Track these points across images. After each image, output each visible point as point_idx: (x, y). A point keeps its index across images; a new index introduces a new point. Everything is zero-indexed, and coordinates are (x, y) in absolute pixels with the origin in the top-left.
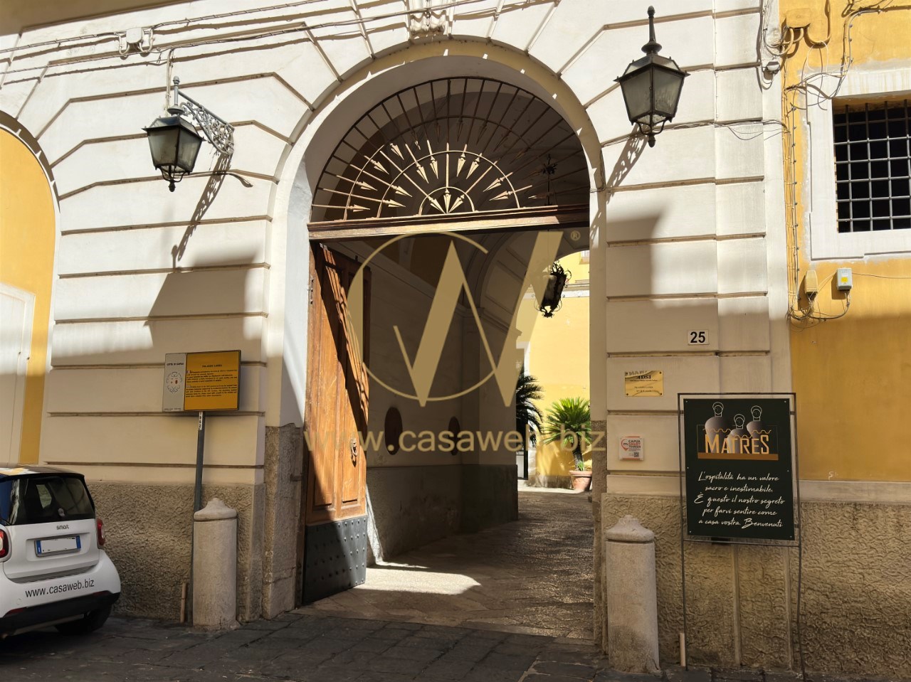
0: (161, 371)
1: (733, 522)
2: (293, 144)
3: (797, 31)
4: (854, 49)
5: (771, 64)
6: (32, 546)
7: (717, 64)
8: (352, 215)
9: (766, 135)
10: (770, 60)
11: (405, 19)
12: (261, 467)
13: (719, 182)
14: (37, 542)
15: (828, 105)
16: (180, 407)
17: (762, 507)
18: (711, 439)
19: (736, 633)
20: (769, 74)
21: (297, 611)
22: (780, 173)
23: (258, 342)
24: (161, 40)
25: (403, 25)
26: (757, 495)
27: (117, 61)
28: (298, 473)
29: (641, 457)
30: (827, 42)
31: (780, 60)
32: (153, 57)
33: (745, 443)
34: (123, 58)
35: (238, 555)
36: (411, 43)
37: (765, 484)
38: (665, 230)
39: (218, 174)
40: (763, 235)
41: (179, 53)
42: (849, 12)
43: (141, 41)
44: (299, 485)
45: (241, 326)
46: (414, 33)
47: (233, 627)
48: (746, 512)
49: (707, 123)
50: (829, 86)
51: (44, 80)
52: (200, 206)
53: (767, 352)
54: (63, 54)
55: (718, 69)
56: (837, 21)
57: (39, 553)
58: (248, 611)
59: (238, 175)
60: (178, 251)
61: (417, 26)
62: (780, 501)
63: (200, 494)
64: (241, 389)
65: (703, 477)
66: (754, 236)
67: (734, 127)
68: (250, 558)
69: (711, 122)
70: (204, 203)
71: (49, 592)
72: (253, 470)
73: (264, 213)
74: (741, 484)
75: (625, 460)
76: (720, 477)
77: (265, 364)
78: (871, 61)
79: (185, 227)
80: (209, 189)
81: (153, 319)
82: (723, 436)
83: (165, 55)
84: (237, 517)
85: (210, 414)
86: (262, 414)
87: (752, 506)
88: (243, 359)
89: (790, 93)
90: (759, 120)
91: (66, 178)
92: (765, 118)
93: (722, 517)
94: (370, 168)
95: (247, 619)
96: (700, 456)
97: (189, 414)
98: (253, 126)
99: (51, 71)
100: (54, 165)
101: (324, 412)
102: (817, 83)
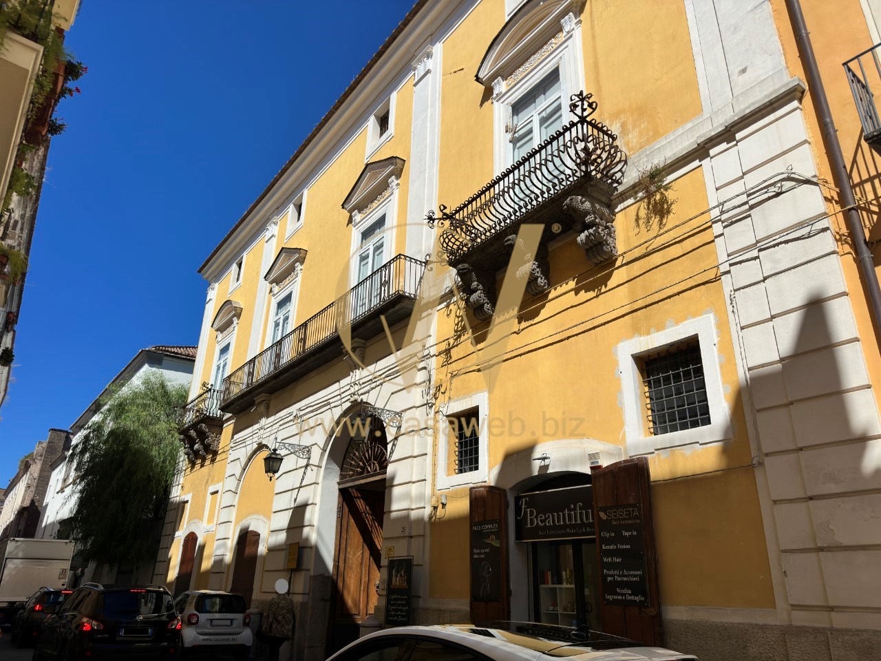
0: (285, 552)
1: (395, 618)
2: (325, 450)
3: (438, 388)
4: (452, 393)
6: (209, 622)
8: (350, 476)
11: (350, 397)
12: (307, 594)
13: (414, 457)
14: (212, 620)
16: (286, 567)
17: (403, 611)
18: (394, 579)
20: (430, 407)
22: (431, 452)
23: (307, 539)
24: (302, 413)
25: (349, 399)
26: (403, 605)
27: (291, 423)
28: (328, 598)
31: (433, 401)
33: (401, 580)
36: (350, 407)
37: (404, 599)
38: (396, 482)
39: (307, 466)
40: (425, 480)
41: (305, 418)
42: (451, 377)
44: (329, 603)
46: (351, 402)
48: (399, 613)
53: (423, 535)
55: (417, 407)
56: (449, 382)
57: (211, 625)
59: (311, 466)
60: (295, 500)
61: (352, 399)
62: (407, 608)
65: (391, 597)
66: (422, 481)
70: (303, 479)
71: (214, 640)
72: (301, 595)
73: (314, 482)
74: (399, 600)
76: (394, 596)
77: (310, 548)
78: (460, 396)
79: (298, 490)
80: (304, 473)
81: (287, 529)
82: (396, 577)
85: (293, 570)
86: (308, 570)
87: (401, 610)
88: (300, 546)
89: (436, 415)
96: (392, 587)
98: (315, 446)
99: (279, 429)
101: (351, 568)
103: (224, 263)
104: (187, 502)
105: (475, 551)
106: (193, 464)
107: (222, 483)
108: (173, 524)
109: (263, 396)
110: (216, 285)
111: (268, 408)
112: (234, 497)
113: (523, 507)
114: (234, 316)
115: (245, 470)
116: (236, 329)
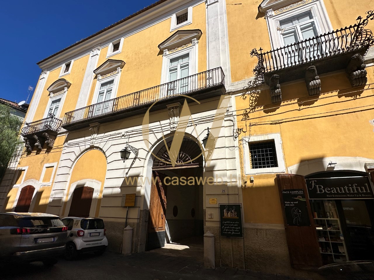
0: (121, 198)
1: (230, 233)
2: (149, 152)
3: (240, 129)
4: (252, 132)
5: (236, 136)
7: (226, 136)
8: (160, 165)
9: (235, 149)
10: (236, 135)
11: (170, 129)
12: (139, 219)
13: (226, 159)
14: (90, 233)
15: (247, 143)
16: (124, 205)
17: (236, 229)
18: (225, 214)
19: (232, 259)
20: (236, 138)
21: (145, 252)
22: (239, 157)
23: (139, 192)
24: (128, 134)
25: (169, 130)
26: (235, 227)
27: (120, 138)
28: (147, 220)
29: (213, 218)
30: (246, 131)
31: (238, 135)
32: (126, 137)
33: (232, 214)
34: (121, 137)
35: (132, 238)
36: (171, 133)
37: (236, 224)
38: (216, 169)
39: (135, 158)
40: (236, 169)
41: (131, 136)
42: (250, 126)
43: (124, 134)
44: (147, 223)
45: (136, 189)
46: (171, 131)
47: (130, 255)
48: (233, 230)
49: (224, 147)
50: (247, 140)
51: (108, 142)
52: (131, 165)
53: (238, 194)
54: (111, 137)
55: (226, 137)
56: (248, 128)
57: (90, 236)
58: (134, 251)
59: (139, 158)
60: (127, 173)
61: (172, 130)
62: (239, 228)
63: (126, 224)
64: (135, 202)
65: (224, 222)
66: (234, 170)
67: (229, 148)
68: (135, 239)
69: (225, 147)
70: (132, 164)
71: (91, 245)
72: (137, 219)
73: (143, 166)
74: (231, 224)
75: (209, 218)
76: (227, 222)
77: (141, 197)
78: (255, 135)
79: (128, 169)
80: (133, 161)
81: (121, 187)
82: (228, 213)
83: (128, 137)
84: (133, 230)
85: (129, 207)
86: (140, 207)
87: (234, 229)
88: (136, 195)
89: (240, 141)
90: (234, 146)
91: (109, 160)
92: (235, 146)
93: (228, 231)
94: (164, 156)
95: (133, 253)
96: (223, 217)
97: (125, 207)
98: (142, 149)
99: (109, 140)
100: (108, 157)
101: (155, 207)
102: (245, 139)
103: (57, 62)
104: (24, 170)
105: (286, 202)
106: (29, 152)
107: (57, 163)
108: (11, 181)
109: (97, 124)
110: (48, 72)
111: (98, 130)
112: (70, 170)
113: (313, 184)
114: (66, 86)
115: (78, 157)
116: (66, 92)
